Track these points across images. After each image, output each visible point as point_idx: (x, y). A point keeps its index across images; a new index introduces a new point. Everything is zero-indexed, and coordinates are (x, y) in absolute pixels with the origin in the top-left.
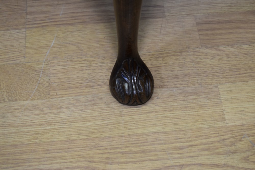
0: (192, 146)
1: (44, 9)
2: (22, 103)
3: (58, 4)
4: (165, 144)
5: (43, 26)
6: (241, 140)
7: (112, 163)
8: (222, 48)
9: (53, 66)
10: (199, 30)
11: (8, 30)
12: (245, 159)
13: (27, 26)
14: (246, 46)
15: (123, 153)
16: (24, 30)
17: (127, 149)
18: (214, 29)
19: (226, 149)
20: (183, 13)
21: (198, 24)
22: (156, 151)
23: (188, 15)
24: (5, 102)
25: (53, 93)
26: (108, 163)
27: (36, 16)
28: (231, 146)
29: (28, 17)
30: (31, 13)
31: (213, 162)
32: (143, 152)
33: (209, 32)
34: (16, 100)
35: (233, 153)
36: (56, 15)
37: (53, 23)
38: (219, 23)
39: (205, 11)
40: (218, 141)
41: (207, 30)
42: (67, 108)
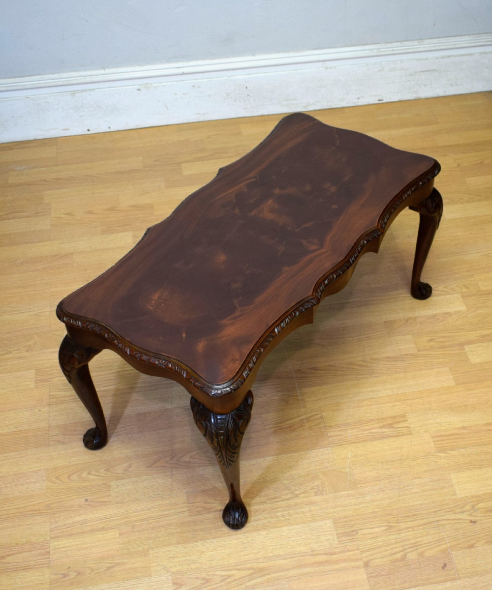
0: (441, 510)
1: (339, 433)
2: (343, 493)
3: (345, 430)
4: (427, 510)
5: (341, 445)
6: (467, 505)
7: (400, 523)
8: (449, 452)
9: (353, 470)
10: (434, 442)
11: (320, 448)
12: (469, 515)
13: (332, 445)
14: (462, 450)
15: (405, 516)
16: (329, 448)
17: (407, 515)
18: (443, 440)
19: (459, 510)
20: (423, 431)
21: (432, 437)
22: (422, 514)
23: (426, 432)
24: (332, 493)
25: (358, 486)
26: (398, 523)
27: (335, 438)
28: (462, 508)
29: (330, 439)
30: (331, 436)
31: (454, 518)
32: (415, 515)
33: (440, 442)
34: (338, 492)
35: (463, 512)
36: (347, 437)
37: (346, 443)
38: (445, 436)
39: (435, 429)
40: (454, 507)
41: (438, 441)
42: (369, 494)
